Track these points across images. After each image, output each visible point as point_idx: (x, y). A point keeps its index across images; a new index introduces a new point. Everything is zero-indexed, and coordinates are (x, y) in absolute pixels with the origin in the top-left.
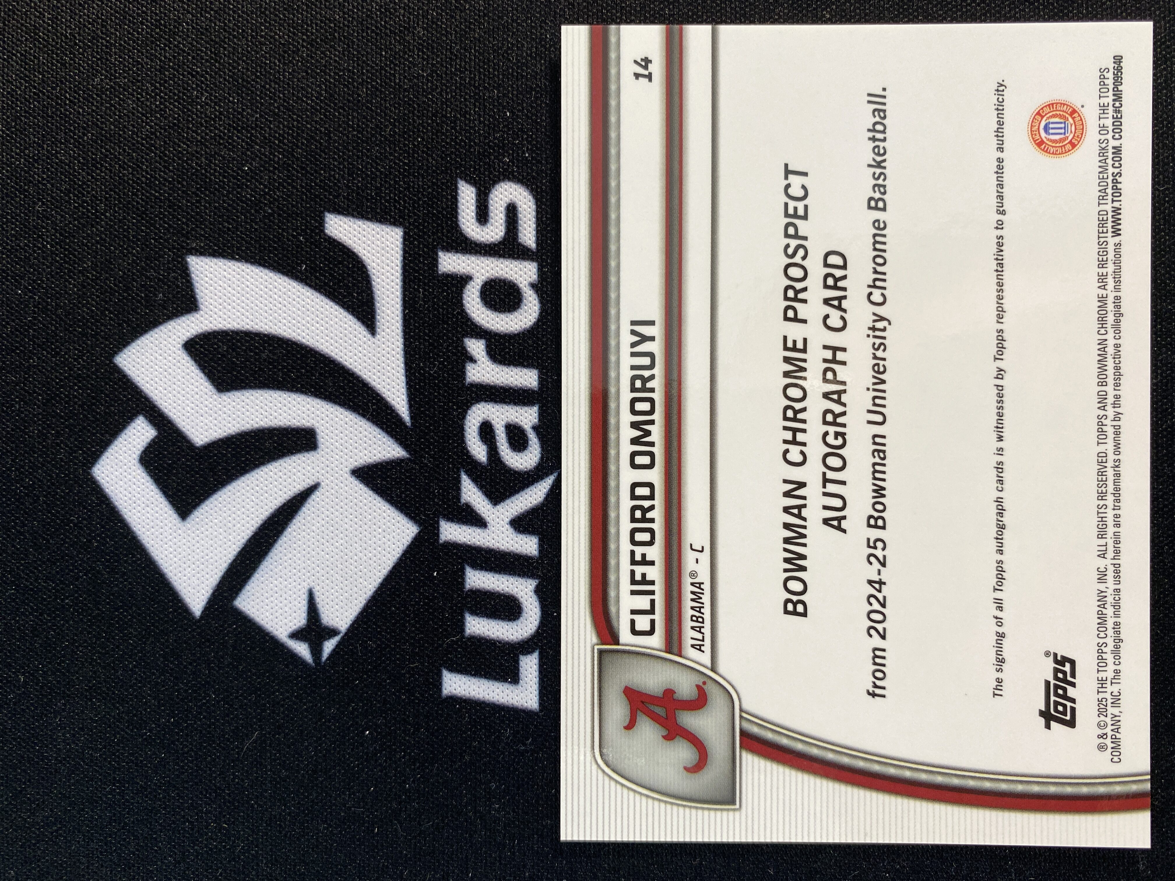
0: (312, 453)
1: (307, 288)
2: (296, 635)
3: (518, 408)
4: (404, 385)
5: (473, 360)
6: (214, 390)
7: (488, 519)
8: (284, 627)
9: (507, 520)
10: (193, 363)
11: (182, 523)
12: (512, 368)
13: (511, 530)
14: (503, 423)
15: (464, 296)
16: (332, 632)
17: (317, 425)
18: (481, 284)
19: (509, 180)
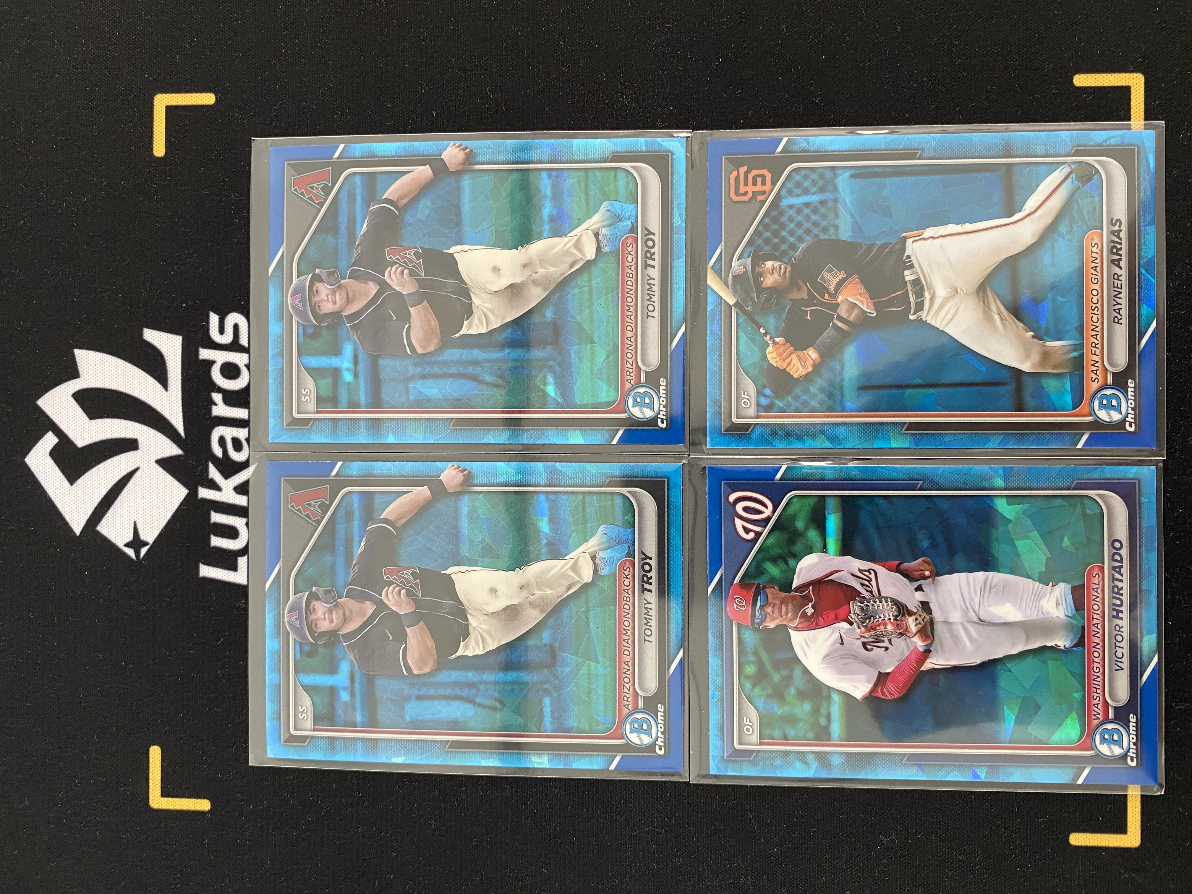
0: (136, 452)
1: (134, 367)
2: (127, 545)
3: (239, 429)
4: (182, 417)
5: (216, 404)
6: (88, 419)
7: (222, 487)
8: (122, 541)
9: (233, 488)
10: (77, 405)
11: (71, 487)
12: (235, 408)
13: (234, 493)
14: (231, 437)
15: (212, 371)
16: (145, 544)
17: (138, 438)
18: (220, 365)
19: (236, 312)
